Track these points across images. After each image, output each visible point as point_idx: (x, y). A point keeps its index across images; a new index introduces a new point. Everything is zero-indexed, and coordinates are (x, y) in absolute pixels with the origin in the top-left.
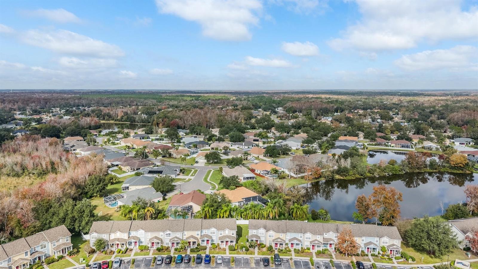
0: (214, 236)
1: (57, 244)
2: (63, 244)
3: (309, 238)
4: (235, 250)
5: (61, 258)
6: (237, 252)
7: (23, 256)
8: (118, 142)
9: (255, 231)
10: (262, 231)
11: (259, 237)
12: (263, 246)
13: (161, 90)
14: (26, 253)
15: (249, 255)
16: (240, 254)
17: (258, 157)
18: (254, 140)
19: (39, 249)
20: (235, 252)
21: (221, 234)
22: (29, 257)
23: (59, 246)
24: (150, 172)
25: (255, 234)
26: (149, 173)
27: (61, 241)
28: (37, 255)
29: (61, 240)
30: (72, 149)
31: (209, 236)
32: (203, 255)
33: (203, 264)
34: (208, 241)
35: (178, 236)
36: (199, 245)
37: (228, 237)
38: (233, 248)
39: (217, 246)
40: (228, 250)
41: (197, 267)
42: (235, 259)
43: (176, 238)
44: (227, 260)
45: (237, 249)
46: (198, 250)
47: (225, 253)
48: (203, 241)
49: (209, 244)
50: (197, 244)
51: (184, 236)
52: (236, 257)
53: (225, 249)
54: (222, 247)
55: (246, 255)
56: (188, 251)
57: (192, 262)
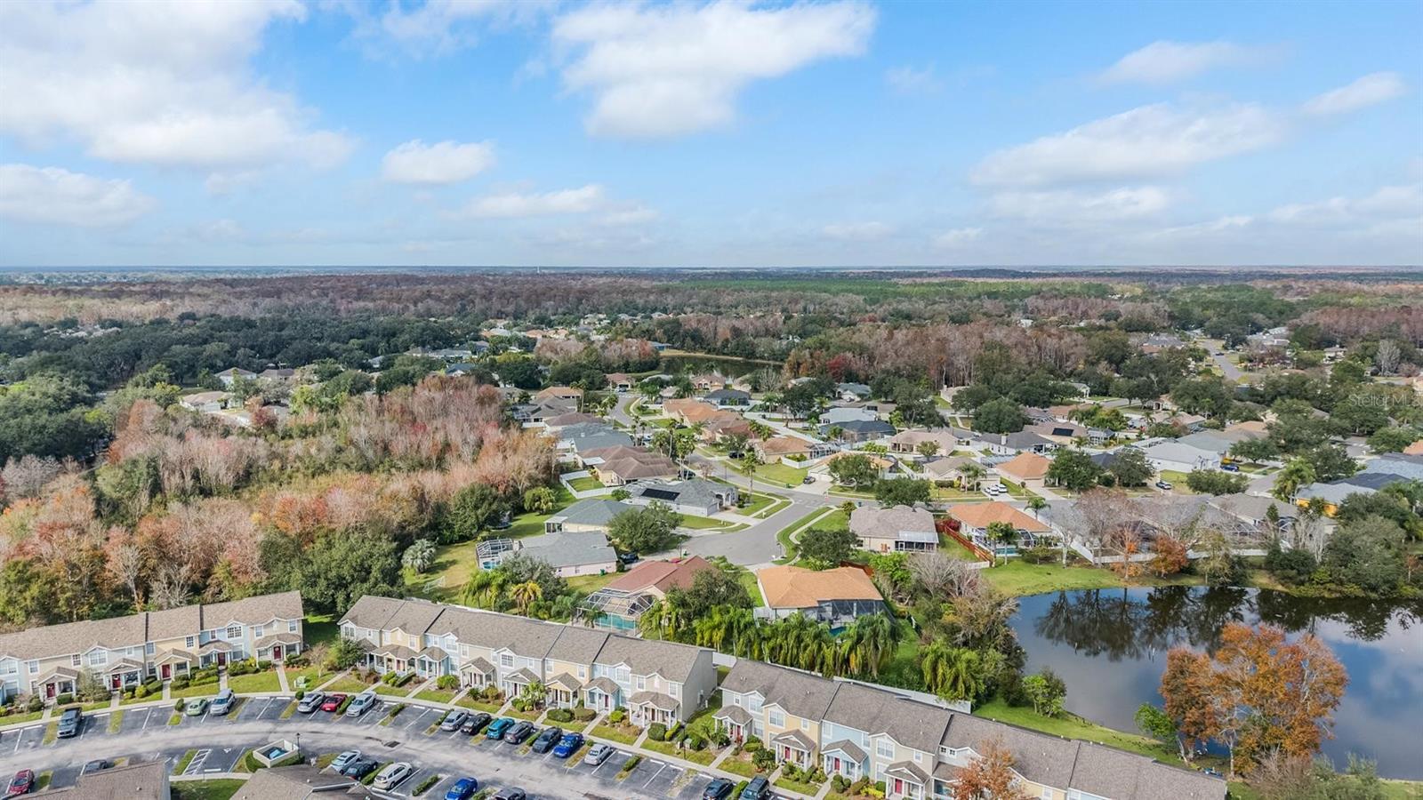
0: (627, 686)
1: (265, 633)
2: (279, 637)
3: (889, 753)
4: (663, 739)
5: (266, 666)
6: (666, 745)
7: (182, 646)
8: (657, 407)
9: (738, 696)
10: (756, 698)
11: (748, 718)
12: (753, 745)
13: (911, 268)
14: (190, 639)
15: (695, 761)
16: (671, 753)
17: (1023, 485)
18: (1056, 429)
19: (223, 636)
20: (661, 744)
21: (641, 686)
22: (195, 649)
23: (268, 639)
24: (649, 493)
25: (739, 705)
26: (644, 495)
27: (276, 629)
28: (212, 650)
29: (275, 625)
30: (532, 417)
31: (613, 684)
32: (566, 732)
33: (549, 755)
34: (607, 697)
35: (530, 668)
36: (581, 703)
37: (656, 697)
38: (660, 733)
39: (624, 718)
40: (645, 735)
41: (528, 759)
42: (642, 762)
43: (524, 671)
44: (617, 762)
45: (671, 739)
46: (568, 715)
47: (631, 742)
48: (592, 694)
49: (609, 708)
50: (576, 701)
51: (547, 672)
52: (649, 758)
53: (641, 731)
54: (635, 724)
55: (683, 760)
56: (545, 715)
57: (524, 745)
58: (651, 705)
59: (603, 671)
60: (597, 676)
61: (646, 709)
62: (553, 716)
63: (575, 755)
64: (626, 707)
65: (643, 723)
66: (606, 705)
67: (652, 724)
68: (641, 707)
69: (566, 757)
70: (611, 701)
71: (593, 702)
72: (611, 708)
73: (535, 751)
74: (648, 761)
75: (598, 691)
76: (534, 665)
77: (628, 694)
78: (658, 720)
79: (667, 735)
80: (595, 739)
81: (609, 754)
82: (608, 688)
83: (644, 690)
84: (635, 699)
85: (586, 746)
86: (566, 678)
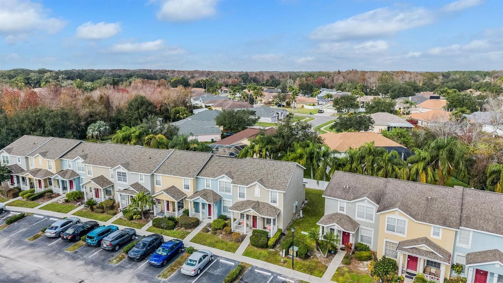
0: (229, 197)
4: (265, 246)
6: (270, 253)
9: (344, 203)
11: (355, 225)
12: (365, 254)
15: (304, 271)
16: (276, 262)
20: (264, 252)
21: (242, 195)
25: (344, 213)
31: (215, 194)
32: (167, 239)
33: (143, 265)
34: (210, 206)
35: (142, 182)
36: (186, 212)
37: (257, 205)
38: (263, 240)
39: (225, 225)
40: (247, 242)
41: (120, 268)
42: (246, 272)
43: (136, 186)
44: (218, 272)
45: (274, 246)
46: (171, 223)
47: (233, 250)
48: (196, 204)
49: (212, 217)
50: (182, 211)
51: (156, 186)
52: (253, 268)
53: (243, 238)
54: (237, 231)
55: (291, 270)
56: (150, 224)
57: (121, 253)
58: (252, 212)
59: (206, 183)
60: (200, 189)
61: (247, 216)
62: (157, 224)
63: (173, 263)
64: (228, 215)
65: (245, 230)
66: (210, 214)
67: (254, 232)
68: (242, 215)
69: (162, 266)
70: (215, 210)
71: (197, 211)
72: (214, 216)
73: (131, 259)
74: (252, 271)
75: (201, 200)
76: (144, 180)
77: (228, 202)
78: (259, 227)
79: (270, 243)
80: (196, 246)
81: (210, 262)
82: (211, 198)
83: (245, 199)
84: (237, 207)
85: (185, 254)
86: (172, 191)
